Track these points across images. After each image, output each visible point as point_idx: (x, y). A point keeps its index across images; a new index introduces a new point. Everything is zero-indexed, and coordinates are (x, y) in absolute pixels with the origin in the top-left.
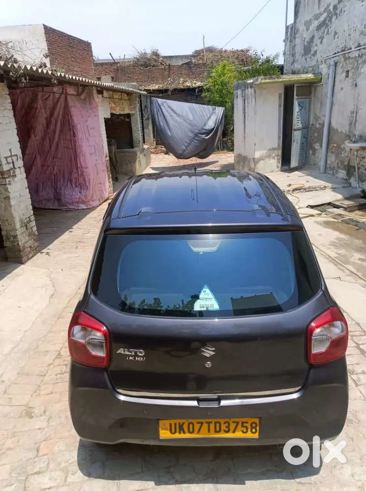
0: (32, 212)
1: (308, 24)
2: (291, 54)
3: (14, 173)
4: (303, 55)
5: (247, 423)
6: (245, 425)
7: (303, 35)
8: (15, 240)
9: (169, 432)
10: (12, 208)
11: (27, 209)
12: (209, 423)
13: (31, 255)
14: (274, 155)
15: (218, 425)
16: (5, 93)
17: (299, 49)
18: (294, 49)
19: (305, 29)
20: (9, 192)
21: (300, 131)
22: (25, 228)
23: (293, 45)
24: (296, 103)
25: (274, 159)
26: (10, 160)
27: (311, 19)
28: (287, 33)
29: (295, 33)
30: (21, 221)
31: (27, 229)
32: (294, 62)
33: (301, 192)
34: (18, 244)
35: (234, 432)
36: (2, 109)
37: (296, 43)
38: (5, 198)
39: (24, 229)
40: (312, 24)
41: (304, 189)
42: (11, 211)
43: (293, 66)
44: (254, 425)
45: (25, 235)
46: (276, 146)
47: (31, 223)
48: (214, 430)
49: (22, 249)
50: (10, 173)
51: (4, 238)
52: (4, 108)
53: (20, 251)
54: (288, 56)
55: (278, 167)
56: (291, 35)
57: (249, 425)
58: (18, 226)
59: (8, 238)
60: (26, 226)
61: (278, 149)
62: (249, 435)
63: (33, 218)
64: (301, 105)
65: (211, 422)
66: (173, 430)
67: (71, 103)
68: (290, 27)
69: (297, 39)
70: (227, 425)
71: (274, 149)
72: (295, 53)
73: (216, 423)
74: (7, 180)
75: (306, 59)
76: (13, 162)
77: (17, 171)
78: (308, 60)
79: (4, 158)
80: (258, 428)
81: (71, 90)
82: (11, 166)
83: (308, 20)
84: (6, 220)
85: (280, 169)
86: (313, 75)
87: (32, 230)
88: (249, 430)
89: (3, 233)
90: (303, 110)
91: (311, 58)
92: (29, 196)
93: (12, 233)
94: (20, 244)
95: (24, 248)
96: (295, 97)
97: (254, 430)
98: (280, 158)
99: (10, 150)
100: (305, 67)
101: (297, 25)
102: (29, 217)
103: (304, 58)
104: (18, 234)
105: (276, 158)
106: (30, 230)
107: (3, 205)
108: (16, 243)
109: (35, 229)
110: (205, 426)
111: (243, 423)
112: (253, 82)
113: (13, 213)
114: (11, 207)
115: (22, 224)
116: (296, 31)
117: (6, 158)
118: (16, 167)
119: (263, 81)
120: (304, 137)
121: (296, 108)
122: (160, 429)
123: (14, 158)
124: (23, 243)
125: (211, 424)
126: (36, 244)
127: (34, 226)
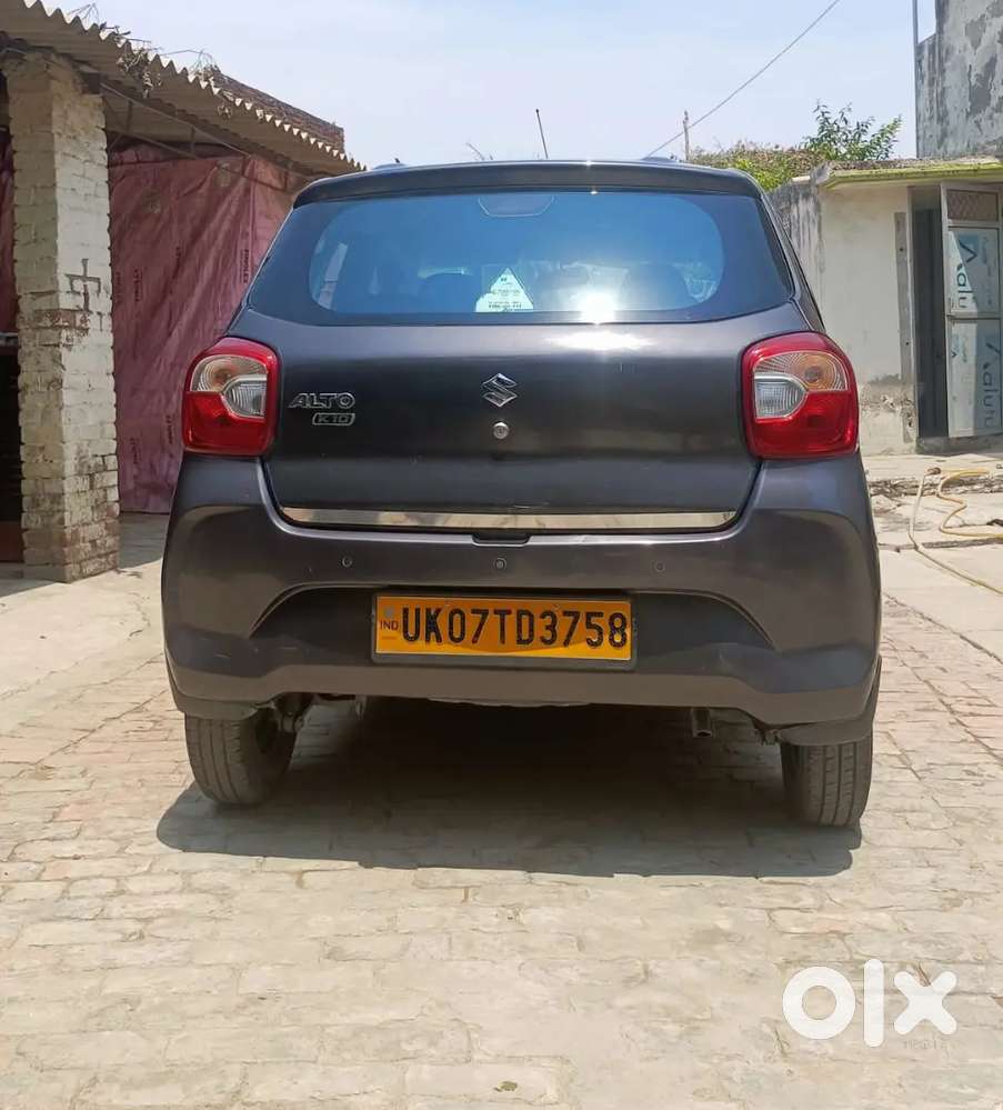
0: (114, 444)
1: (975, 29)
2: (936, 116)
3: (84, 321)
4: (968, 114)
5: (600, 615)
6: (594, 620)
7: (963, 59)
8: (56, 507)
9: (401, 636)
10: (63, 413)
11: (103, 432)
12: (503, 613)
13: (90, 568)
14: (890, 400)
15: (525, 619)
16: (95, 125)
17: (957, 99)
18: (942, 102)
19: (969, 45)
20: (63, 367)
21: (973, 327)
22: (87, 482)
23: (940, 89)
24: (950, 241)
25: (894, 411)
26: (79, 285)
27: (983, 16)
28: (918, 63)
29: (941, 61)
30: (81, 457)
31: (92, 487)
32: (944, 135)
33: (975, 491)
34: (62, 521)
35: (566, 643)
36: (83, 159)
37: (947, 84)
38: (49, 384)
39: (84, 484)
40: (988, 29)
41: (984, 481)
42: (60, 419)
43: (942, 149)
44: (618, 623)
45: (83, 502)
46: (895, 369)
47: (104, 474)
48: (516, 639)
49: (68, 537)
50: (75, 317)
51: (26, 501)
52: (88, 158)
53: (63, 542)
54: (927, 123)
55: (907, 439)
56: (931, 66)
57: (603, 622)
58: (70, 467)
59: (36, 503)
60: (91, 476)
61: (904, 383)
62: (606, 652)
63: (112, 462)
64: (971, 247)
65: (509, 612)
66: (411, 634)
67: (260, 205)
68: (926, 43)
69: (948, 74)
70: (548, 620)
71: (889, 381)
72: (946, 113)
73: (520, 613)
74: (65, 333)
75: (978, 124)
76: (86, 294)
77: (93, 321)
78: (983, 123)
79: (67, 276)
80: (628, 632)
81: (266, 172)
82: (80, 301)
83: (976, 20)
84: (42, 448)
85: (914, 444)
86: (997, 160)
87: (105, 497)
88: (606, 638)
89: (26, 487)
90: (978, 259)
91: (991, 117)
92: (113, 397)
93: (51, 488)
94: (67, 523)
95: (76, 537)
96: (946, 221)
97: (618, 639)
98: (912, 408)
99: (85, 262)
100: (978, 144)
101: (945, 36)
102: (103, 456)
103: (972, 120)
104: (67, 489)
105: (898, 409)
106: (101, 493)
107: (40, 405)
108: (58, 516)
109: (114, 495)
110: (493, 621)
111: (589, 615)
112: (810, 181)
113: (64, 427)
114: (61, 409)
115: (82, 465)
116: (944, 54)
117: (72, 278)
118: (91, 308)
119: (839, 173)
120: (990, 346)
121: (953, 256)
122: (379, 626)
123: (92, 286)
124: (75, 521)
125: (507, 617)
126: (110, 541)
127: (113, 486)
